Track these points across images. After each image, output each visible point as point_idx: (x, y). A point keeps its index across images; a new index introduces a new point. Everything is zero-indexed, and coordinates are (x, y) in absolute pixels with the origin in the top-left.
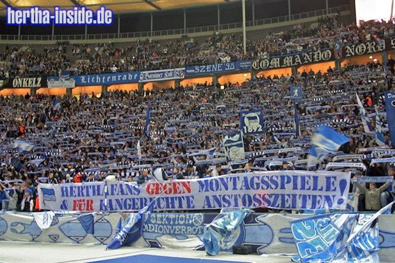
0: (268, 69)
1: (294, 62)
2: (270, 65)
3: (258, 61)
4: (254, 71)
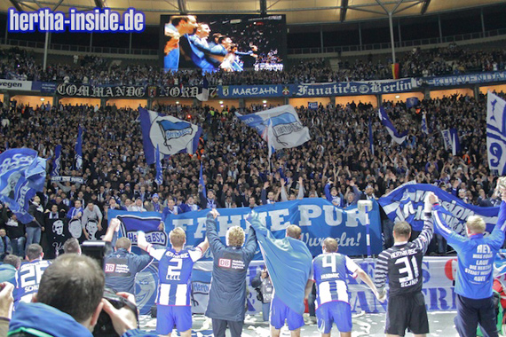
0: (75, 96)
1: (105, 93)
2: (78, 92)
3: (64, 85)
4: (58, 96)
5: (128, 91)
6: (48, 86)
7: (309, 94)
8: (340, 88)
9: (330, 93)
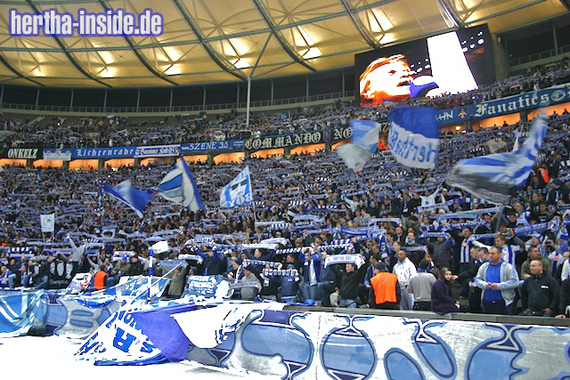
0: (261, 149)
1: (285, 143)
2: (262, 145)
3: (251, 140)
4: (248, 152)
5: (305, 138)
6: (238, 144)
7: (490, 113)
8: (527, 100)
9: (515, 108)
